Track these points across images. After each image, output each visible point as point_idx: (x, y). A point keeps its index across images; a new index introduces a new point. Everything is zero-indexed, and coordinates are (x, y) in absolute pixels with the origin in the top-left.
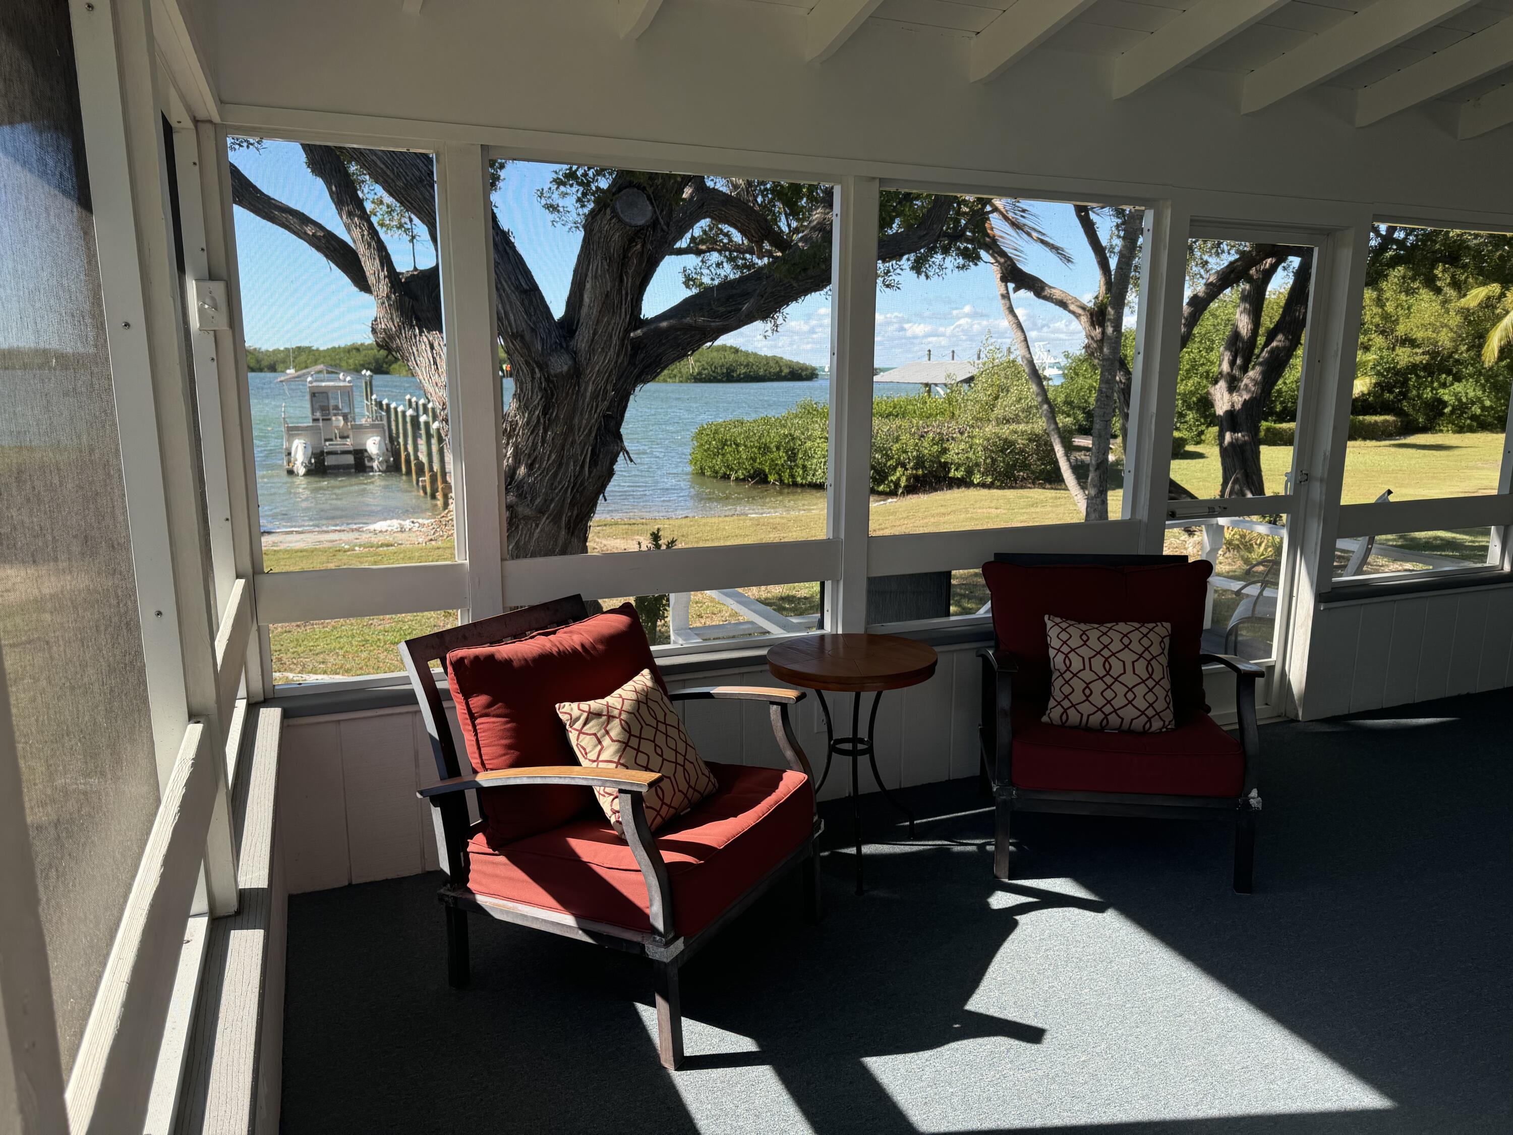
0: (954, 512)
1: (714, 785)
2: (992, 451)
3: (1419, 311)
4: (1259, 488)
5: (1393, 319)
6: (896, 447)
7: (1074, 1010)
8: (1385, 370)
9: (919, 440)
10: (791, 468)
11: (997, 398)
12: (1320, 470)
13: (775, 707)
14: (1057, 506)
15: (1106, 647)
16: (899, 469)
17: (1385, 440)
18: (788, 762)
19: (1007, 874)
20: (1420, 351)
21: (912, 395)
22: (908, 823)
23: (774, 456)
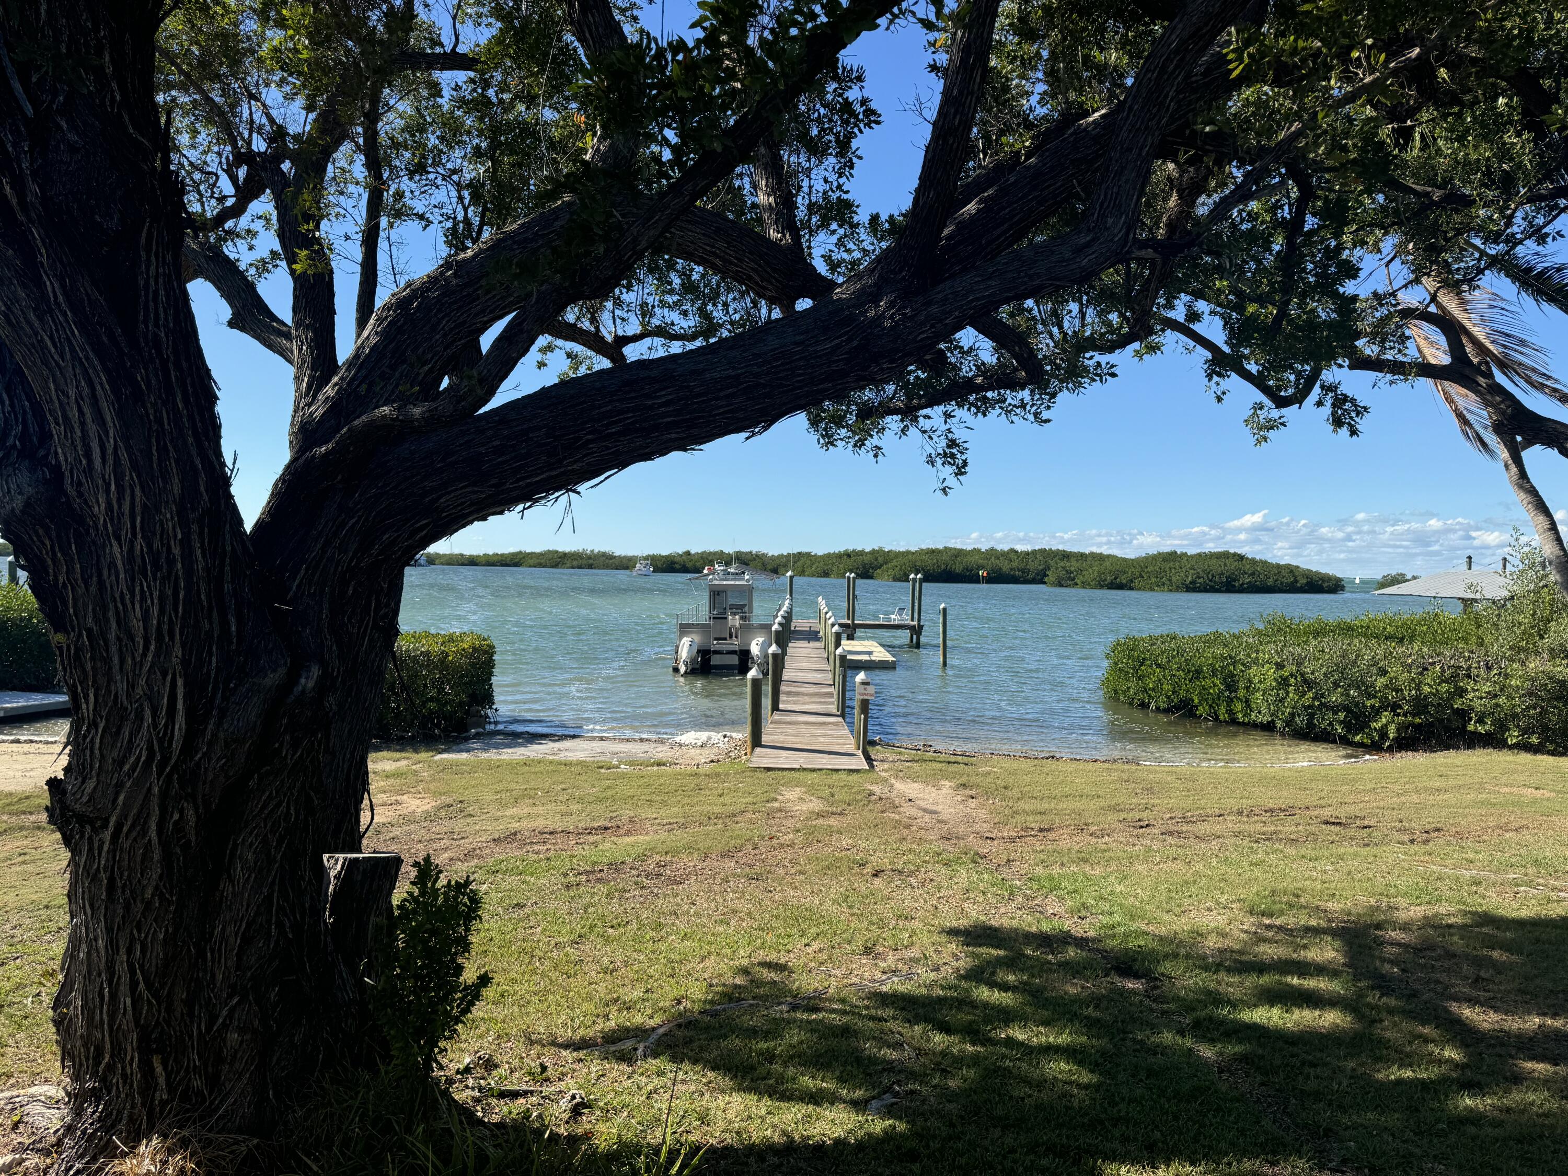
2: (1539, 698)
9: (1420, 674)
10: (1230, 701)
16: (1387, 713)
23: (1207, 683)
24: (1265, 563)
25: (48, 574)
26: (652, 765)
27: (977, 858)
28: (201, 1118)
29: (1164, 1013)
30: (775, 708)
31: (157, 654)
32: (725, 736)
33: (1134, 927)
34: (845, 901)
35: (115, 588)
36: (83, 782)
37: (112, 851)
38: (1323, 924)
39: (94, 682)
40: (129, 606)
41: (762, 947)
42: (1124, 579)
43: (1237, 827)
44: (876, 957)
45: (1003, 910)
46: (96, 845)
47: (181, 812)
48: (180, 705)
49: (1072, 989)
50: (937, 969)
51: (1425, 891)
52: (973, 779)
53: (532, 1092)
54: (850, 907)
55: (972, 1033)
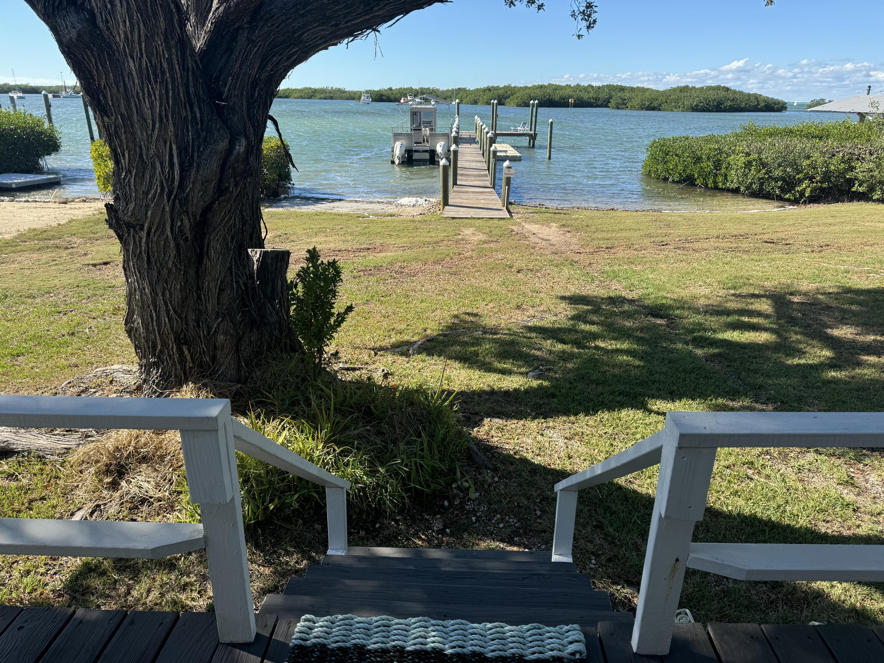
0: (842, 223)
6: (806, 163)
9: (830, 158)
10: (715, 176)
16: (807, 181)
23: (703, 165)
24: (741, 93)
25: (95, 81)
26: (387, 216)
27: (572, 263)
28: (210, 375)
29: (676, 334)
30: (455, 183)
31: (160, 130)
32: (426, 201)
33: (660, 294)
34: (504, 284)
35: (133, 89)
36: (127, 204)
37: (147, 243)
38: (762, 293)
39: (127, 146)
40: (142, 100)
41: (464, 305)
42: (656, 104)
43: (716, 245)
44: (524, 310)
45: (588, 288)
46: (137, 240)
47: (182, 221)
48: (176, 160)
49: (628, 324)
50: (556, 315)
51: (818, 276)
52: (569, 222)
53: (362, 368)
54: (507, 287)
55: (577, 344)
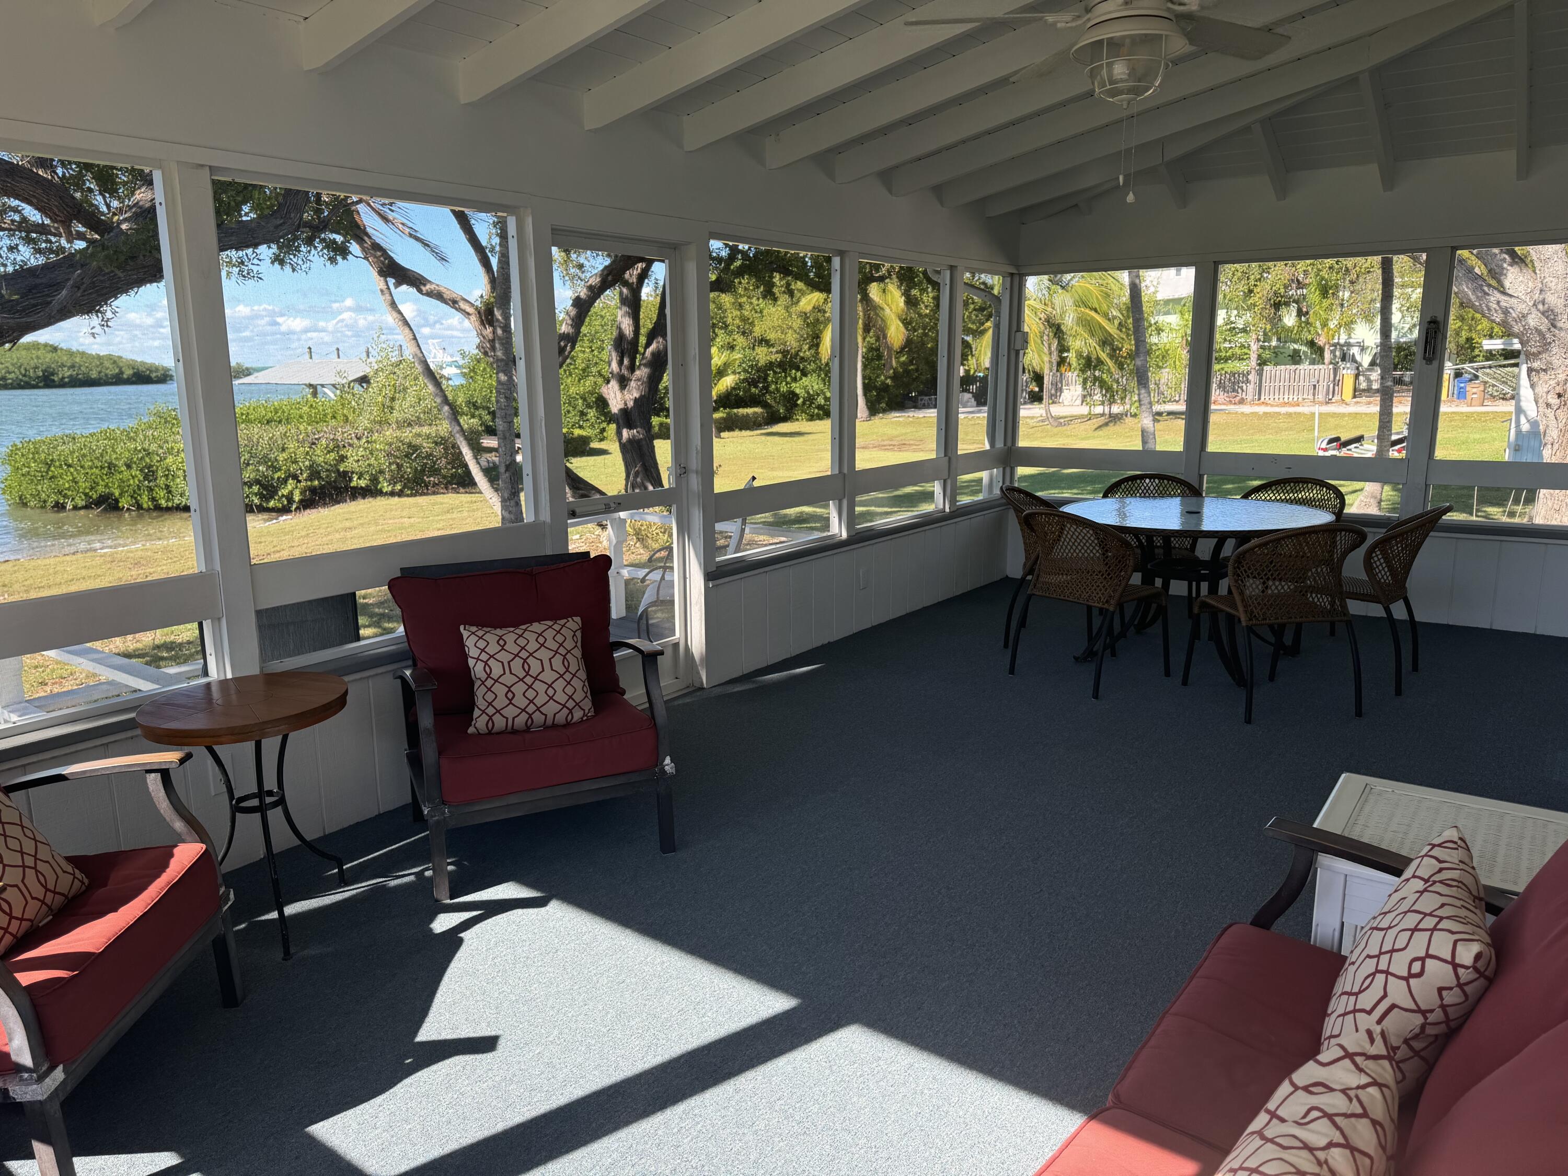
0: (362, 524)
1: (83, 883)
2: (397, 457)
3: (770, 315)
4: (658, 482)
5: (750, 321)
6: (282, 457)
7: (526, 1008)
8: (749, 366)
9: (311, 447)
10: (151, 490)
11: (393, 399)
12: (694, 463)
13: (153, 775)
14: (474, 511)
15: (523, 648)
16: (291, 481)
17: (756, 429)
18: (179, 835)
19: (448, 895)
20: (774, 350)
21: (296, 398)
22: (336, 870)
23: (124, 476)
